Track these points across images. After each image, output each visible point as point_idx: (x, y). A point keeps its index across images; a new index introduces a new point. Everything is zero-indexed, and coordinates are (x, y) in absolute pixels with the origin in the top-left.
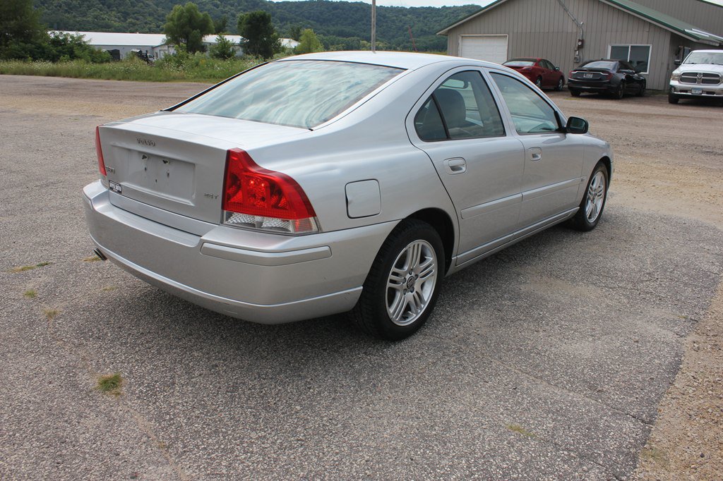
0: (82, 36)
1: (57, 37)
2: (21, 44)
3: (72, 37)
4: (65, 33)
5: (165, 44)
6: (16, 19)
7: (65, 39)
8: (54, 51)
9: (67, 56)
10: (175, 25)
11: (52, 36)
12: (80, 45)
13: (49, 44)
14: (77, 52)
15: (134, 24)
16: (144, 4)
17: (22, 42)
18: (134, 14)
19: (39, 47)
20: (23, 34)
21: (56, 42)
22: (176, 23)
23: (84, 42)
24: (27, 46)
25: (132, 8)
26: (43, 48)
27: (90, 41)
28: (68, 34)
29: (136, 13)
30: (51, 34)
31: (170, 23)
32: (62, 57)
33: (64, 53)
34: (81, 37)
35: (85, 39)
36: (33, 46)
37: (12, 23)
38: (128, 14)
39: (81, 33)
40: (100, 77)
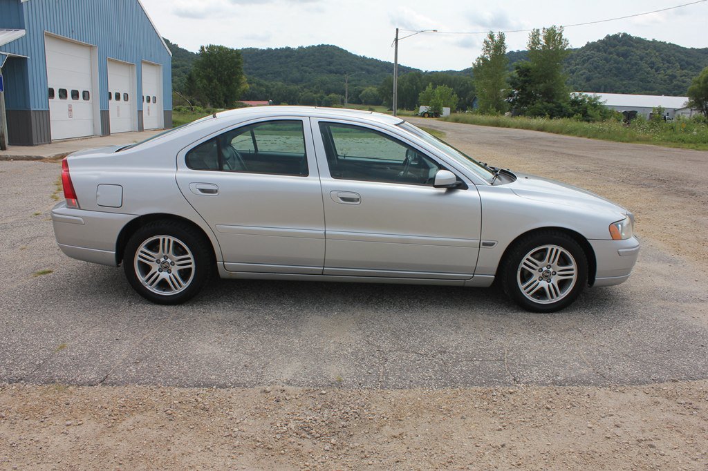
0: (599, 97)
1: (576, 98)
2: (544, 103)
3: (590, 98)
4: (584, 94)
5: (687, 107)
6: (546, 82)
7: (583, 100)
8: (570, 110)
9: (580, 115)
10: (700, 88)
11: (573, 97)
12: (595, 106)
13: (568, 104)
14: (590, 112)
15: (680, 87)
16: (694, 65)
17: (546, 101)
18: (681, 77)
19: (559, 106)
20: (549, 95)
21: (575, 102)
22: (701, 86)
23: (600, 103)
24: (549, 105)
25: (680, 71)
26: (562, 107)
27: (605, 102)
28: (586, 96)
29: (684, 75)
30: (573, 95)
31: (696, 86)
32: (575, 116)
33: (579, 112)
34: (596, 98)
35: (600, 100)
36: (554, 105)
37: (541, 85)
38: (675, 77)
39: (598, 94)
40: (575, 135)
